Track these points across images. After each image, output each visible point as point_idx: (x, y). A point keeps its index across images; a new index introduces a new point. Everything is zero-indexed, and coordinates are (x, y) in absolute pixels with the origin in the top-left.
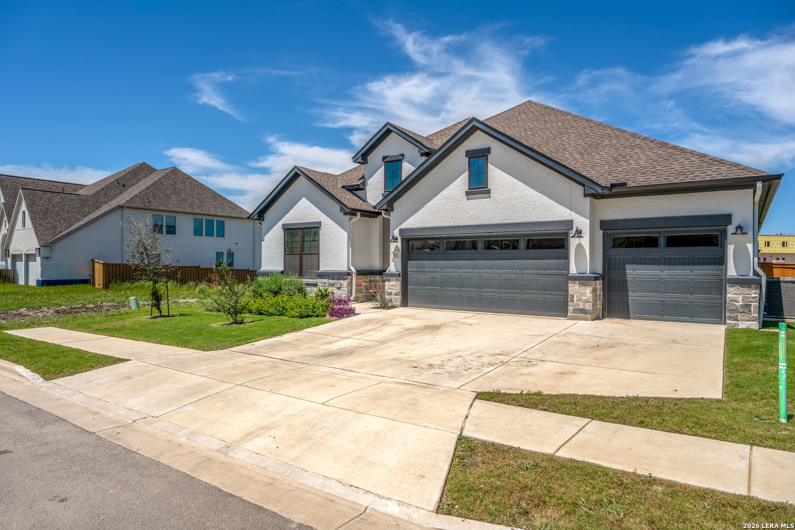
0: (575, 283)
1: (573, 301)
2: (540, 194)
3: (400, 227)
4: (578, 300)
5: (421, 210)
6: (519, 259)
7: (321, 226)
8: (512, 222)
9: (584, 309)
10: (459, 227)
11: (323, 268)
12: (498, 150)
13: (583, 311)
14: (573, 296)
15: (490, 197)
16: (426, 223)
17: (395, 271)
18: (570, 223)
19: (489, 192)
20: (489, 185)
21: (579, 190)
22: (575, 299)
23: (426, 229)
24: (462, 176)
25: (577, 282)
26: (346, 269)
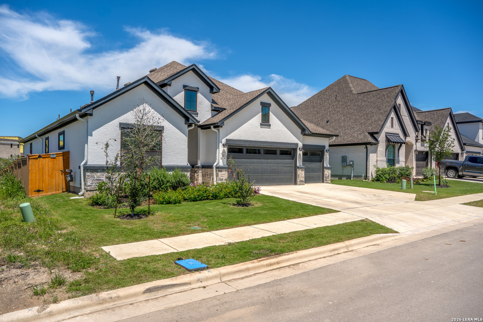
0: (300, 170)
1: (299, 177)
2: (288, 130)
3: (226, 138)
4: (301, 177)
5: (238, 129)
6: (278, 159)
7: (163, 130)
8: (279, 141)
9: (302, 180)
10: (257, 142)
11: (164, 163)
12: (274, 106)
13: (302, 181)
14: (299, 175)
15: (270, 128)
16: (241, 137)
17: (222, 165)
18: (297, 144)
19: (270, 125)
20: (270, 122)
21: (299, 131)
22: (300, 176)
23: (242, 141)
24: (259, 115)
25: (301, 169)
26: (186, 164)
